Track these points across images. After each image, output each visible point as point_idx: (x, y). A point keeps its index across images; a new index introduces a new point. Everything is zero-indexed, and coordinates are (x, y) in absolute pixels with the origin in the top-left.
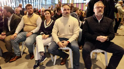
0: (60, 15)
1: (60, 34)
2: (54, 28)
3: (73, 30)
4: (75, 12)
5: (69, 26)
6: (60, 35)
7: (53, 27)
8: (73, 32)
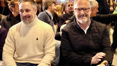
0: (16, 17)
1: (19, 55)
2: (7, 44)
3: (44, 47)
4: (46, 8)
5: (37, 39)
6: (19, 57)
7: (5, 42)
8: (44, 51)
